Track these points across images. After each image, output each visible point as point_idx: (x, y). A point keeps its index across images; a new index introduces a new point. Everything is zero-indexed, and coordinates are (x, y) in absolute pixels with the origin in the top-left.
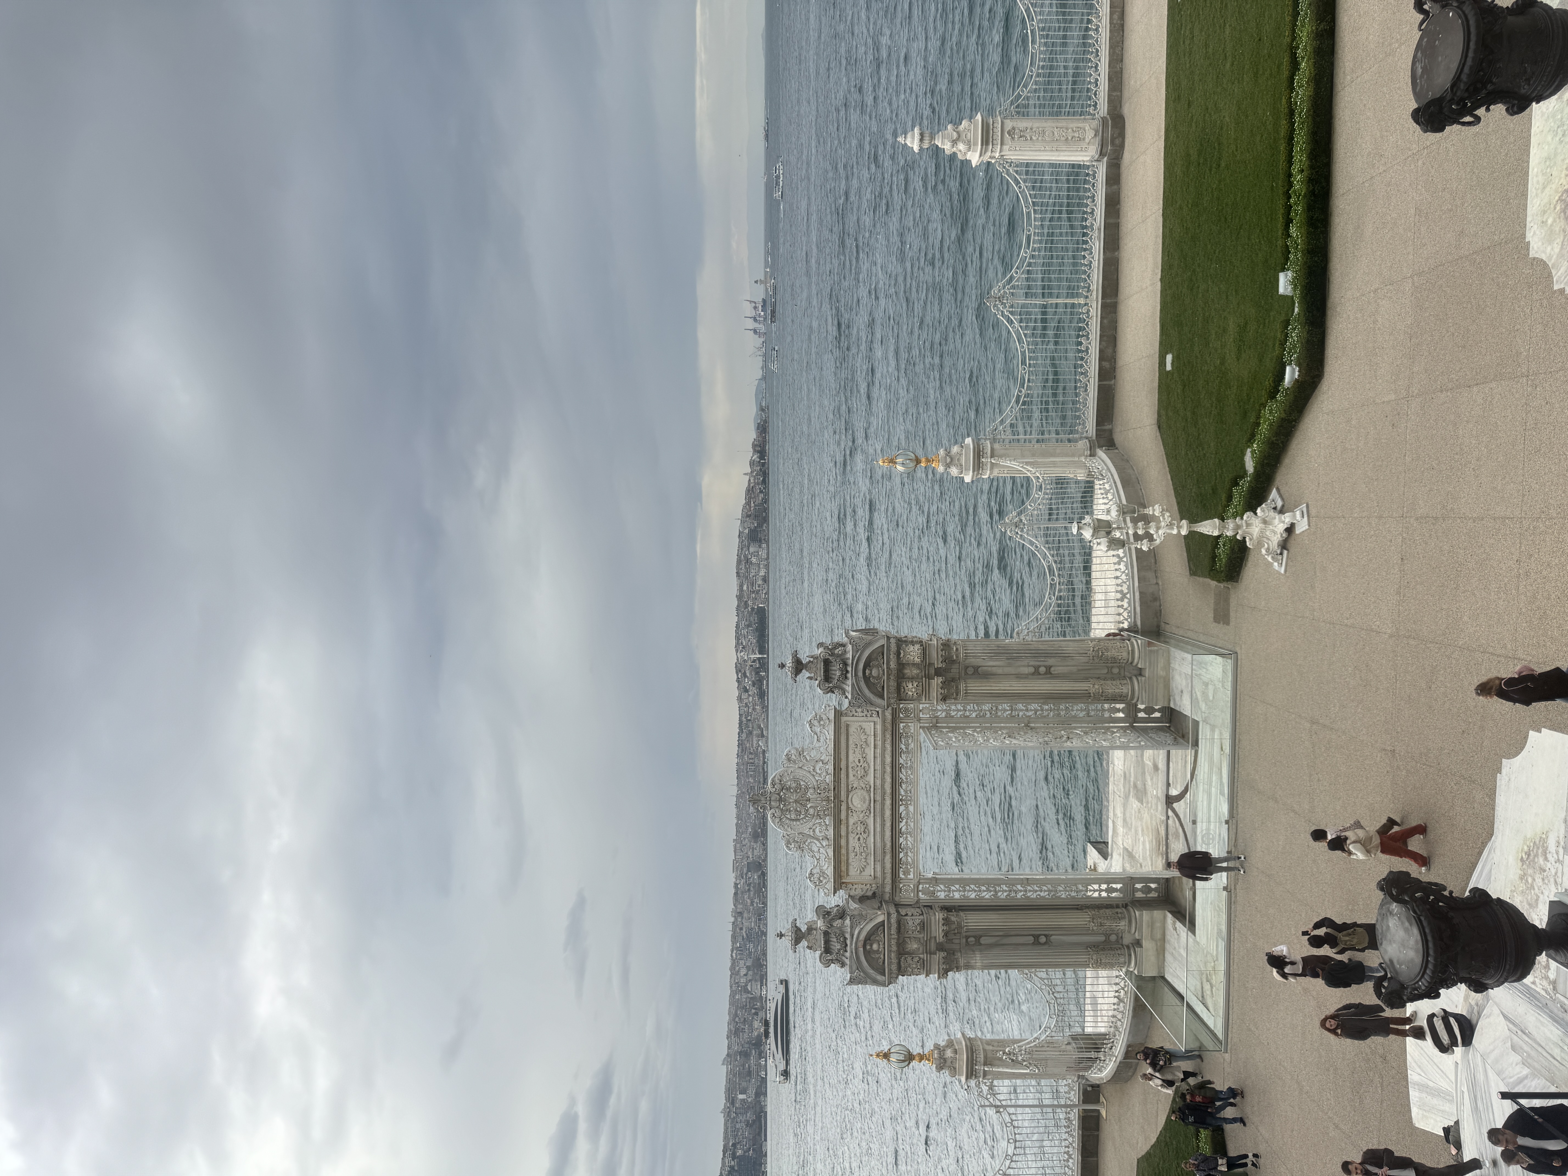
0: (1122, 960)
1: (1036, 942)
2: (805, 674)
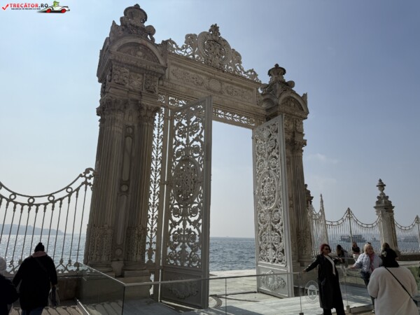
1: (122, 183)
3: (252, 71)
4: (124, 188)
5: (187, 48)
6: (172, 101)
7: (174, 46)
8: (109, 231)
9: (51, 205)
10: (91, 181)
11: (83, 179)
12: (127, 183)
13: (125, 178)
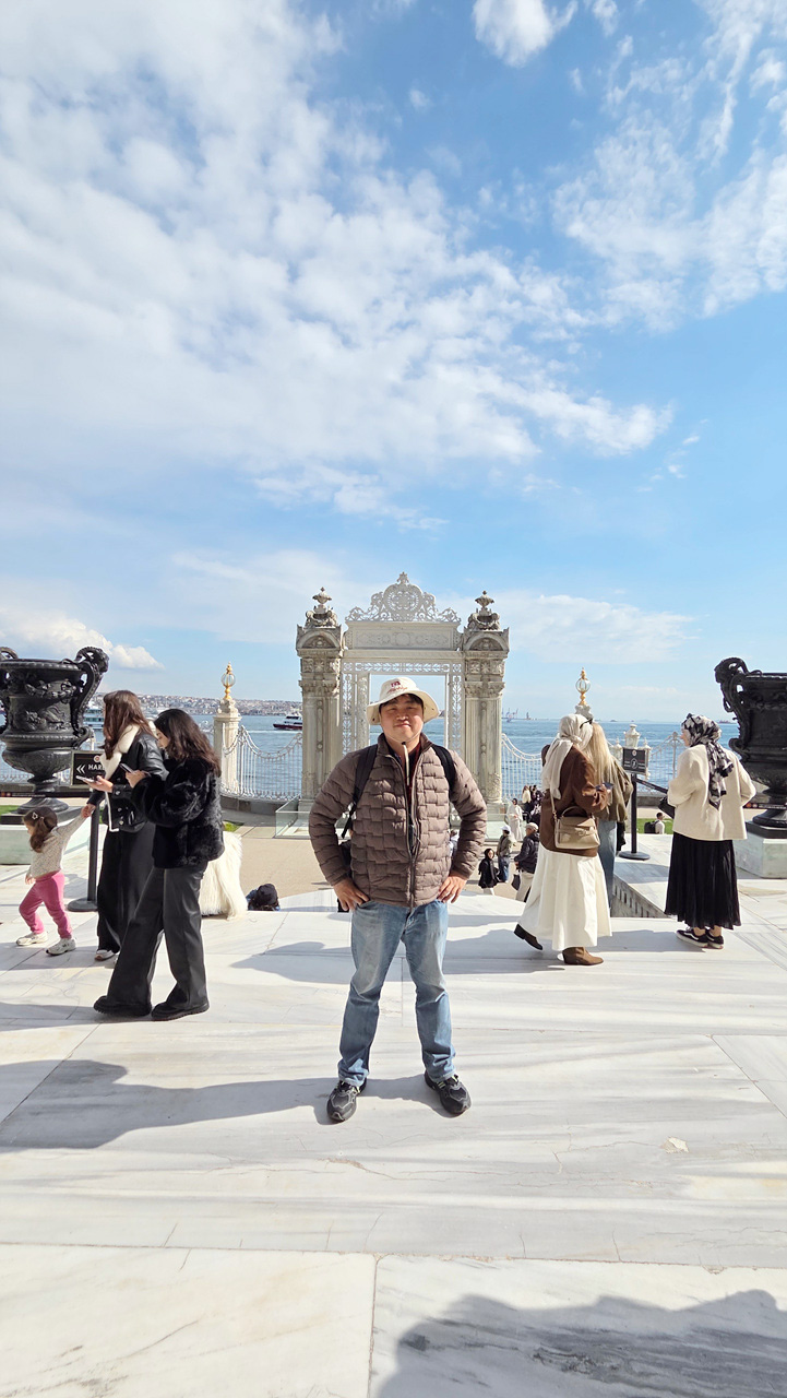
0: (308, 794)
1: (318, 743)
2: (480, 607)
3: (448, 610)
4: (320, 747)
5: (372, 609)
6: (359, 667)
7: (360, 612)
8: (310, 777)
10: (301, 741)
11: (295, 741)
12: (321, 743)
13: (320, 740)
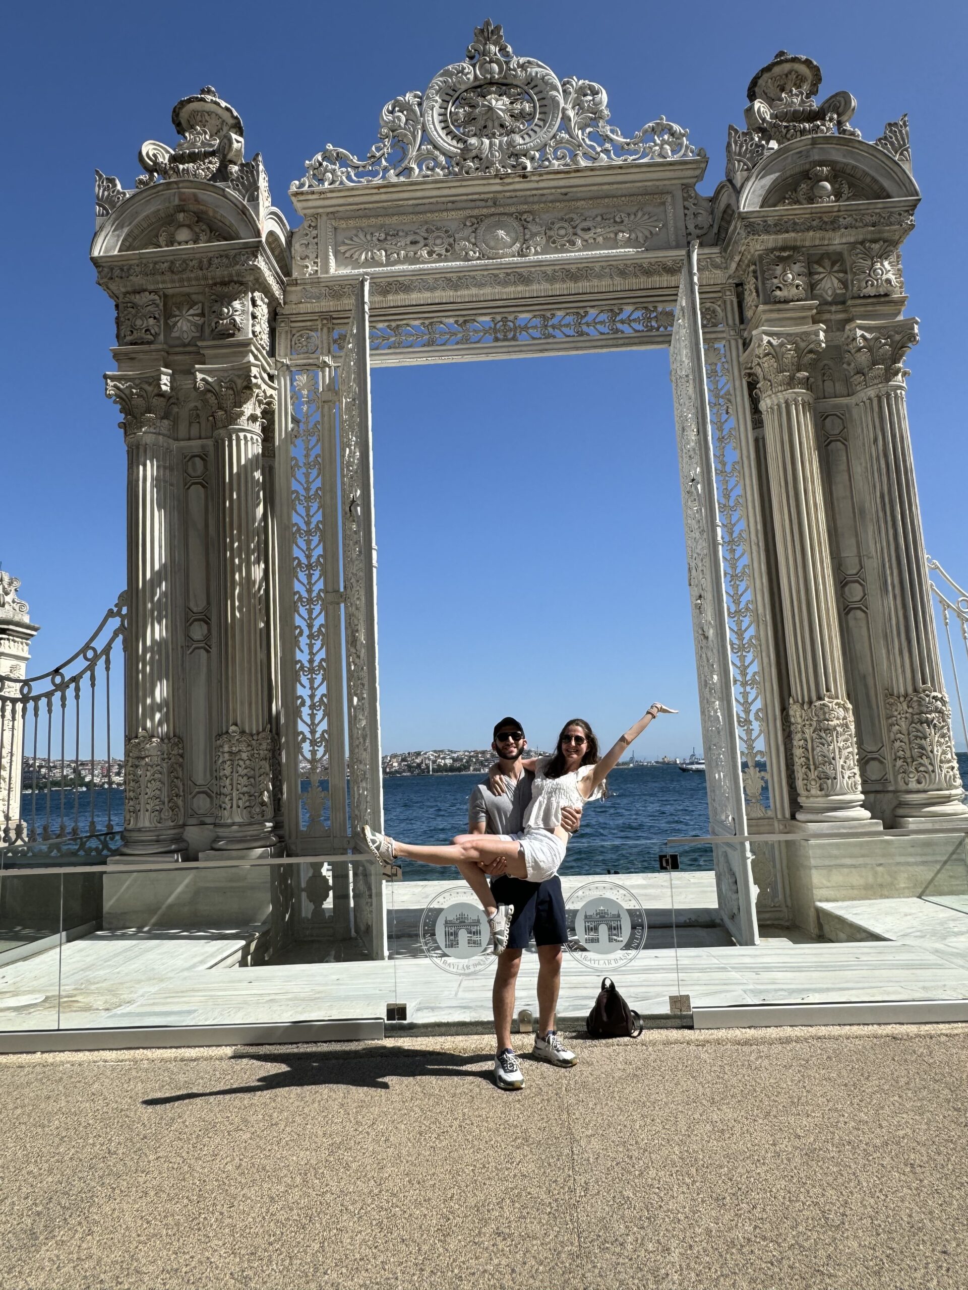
4: (198, 632)
9: (58, 694)
11: (116, 622)
13: (199, 604)
